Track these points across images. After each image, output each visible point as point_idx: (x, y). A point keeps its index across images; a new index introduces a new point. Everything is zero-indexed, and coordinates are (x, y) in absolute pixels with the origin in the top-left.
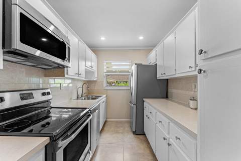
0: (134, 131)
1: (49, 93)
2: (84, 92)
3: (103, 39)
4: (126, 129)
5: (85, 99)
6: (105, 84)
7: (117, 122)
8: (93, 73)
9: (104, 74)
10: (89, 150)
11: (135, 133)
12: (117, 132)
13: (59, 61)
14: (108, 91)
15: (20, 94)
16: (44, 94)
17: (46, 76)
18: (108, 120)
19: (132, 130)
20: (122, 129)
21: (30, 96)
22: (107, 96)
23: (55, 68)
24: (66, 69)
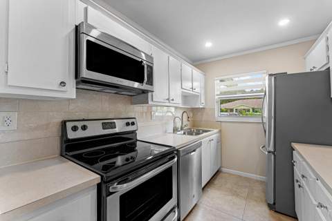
0: (272, 203)
1: (133, 124)
2: (184, 124)
3: (208, 45)
4: (256, 193)
5: (184, 133)
6: (217, 113)
7: (240, 177)
8: (196, 97)
9: (217, 97)
10: (174, 208)
11: (272, 207)
12: (236, 194)
13: (136, 85)
14: (223, 124)
15: (103, 123)
16: (128, 124)
17: (133, 103)
18: (224, 170)
19: (266, 201)
20: (247, 190)
21: (113, 126)
22: (220, 131)
23: (139, 94)
24: (150, 94)
